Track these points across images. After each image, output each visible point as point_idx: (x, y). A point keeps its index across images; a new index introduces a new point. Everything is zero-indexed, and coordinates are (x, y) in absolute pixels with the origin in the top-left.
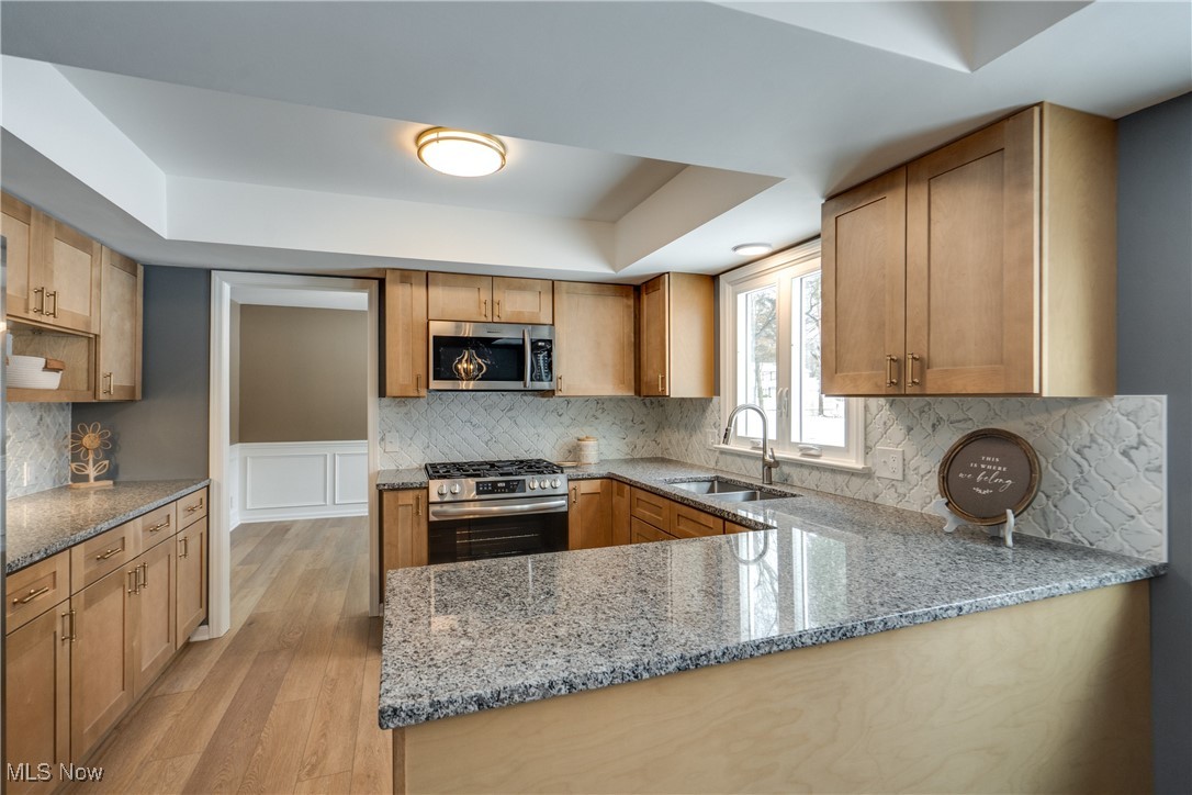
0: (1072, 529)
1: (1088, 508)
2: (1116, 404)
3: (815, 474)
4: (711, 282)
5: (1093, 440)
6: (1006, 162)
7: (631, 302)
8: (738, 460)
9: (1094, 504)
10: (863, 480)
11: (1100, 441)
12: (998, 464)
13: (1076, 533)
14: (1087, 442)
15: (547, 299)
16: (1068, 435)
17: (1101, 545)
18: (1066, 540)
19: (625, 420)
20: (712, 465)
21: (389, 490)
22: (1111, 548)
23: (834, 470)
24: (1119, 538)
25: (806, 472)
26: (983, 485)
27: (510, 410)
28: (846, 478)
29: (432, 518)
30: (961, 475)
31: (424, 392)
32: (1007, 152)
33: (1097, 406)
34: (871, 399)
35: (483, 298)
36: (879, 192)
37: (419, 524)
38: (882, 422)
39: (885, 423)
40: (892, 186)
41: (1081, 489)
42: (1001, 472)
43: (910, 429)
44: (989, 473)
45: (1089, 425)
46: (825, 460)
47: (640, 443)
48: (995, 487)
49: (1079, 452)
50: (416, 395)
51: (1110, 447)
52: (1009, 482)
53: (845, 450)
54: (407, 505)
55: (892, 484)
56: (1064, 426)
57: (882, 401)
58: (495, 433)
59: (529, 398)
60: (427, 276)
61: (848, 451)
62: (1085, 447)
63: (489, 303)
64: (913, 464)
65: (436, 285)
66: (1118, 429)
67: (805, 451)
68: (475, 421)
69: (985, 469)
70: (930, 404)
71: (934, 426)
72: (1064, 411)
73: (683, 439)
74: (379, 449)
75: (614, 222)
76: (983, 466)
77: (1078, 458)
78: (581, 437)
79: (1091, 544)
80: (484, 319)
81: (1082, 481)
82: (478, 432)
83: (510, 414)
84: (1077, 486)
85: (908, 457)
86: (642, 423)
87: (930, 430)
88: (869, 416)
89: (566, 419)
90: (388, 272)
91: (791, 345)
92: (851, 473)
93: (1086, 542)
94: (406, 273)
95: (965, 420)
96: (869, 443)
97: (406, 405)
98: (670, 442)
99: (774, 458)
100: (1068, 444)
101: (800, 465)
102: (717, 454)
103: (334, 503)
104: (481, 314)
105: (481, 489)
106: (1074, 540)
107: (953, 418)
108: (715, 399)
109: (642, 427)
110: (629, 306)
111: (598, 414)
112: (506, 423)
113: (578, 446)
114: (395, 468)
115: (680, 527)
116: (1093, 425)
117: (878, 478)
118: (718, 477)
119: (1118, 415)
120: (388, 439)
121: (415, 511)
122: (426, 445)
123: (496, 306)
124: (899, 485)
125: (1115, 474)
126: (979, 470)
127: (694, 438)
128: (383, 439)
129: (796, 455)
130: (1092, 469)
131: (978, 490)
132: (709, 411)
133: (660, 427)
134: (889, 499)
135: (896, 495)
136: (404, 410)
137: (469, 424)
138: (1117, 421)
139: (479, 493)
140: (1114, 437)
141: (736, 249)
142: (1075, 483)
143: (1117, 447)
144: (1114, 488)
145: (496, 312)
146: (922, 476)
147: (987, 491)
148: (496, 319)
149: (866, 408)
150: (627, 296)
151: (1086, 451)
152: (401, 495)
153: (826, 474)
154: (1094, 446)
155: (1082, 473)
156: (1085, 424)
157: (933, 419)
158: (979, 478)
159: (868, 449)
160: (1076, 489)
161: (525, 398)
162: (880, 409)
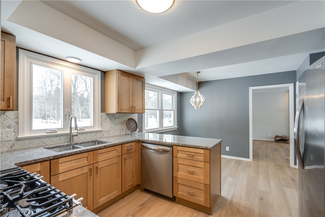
6: (143, 84)
10: (100, 132)
12: (132, 123)
23: (90, 133)
25: (80, 136)
36: (129, 76)
39: (105, 119)
43: (111, 120)
46: (87, 130)
52: (135, 125)
55: (107, 132)
61: (95, 127)
85: (110, 125)
87: (114, 119)
88: (101, 117)
92: (97, 132)
96: (102, 123)
99: (77, 133)
117: (104, 131)
134: (106, 135)
146: (113, 129)
157: (115, 117)
158: (131, 126)
162: (104, 116)
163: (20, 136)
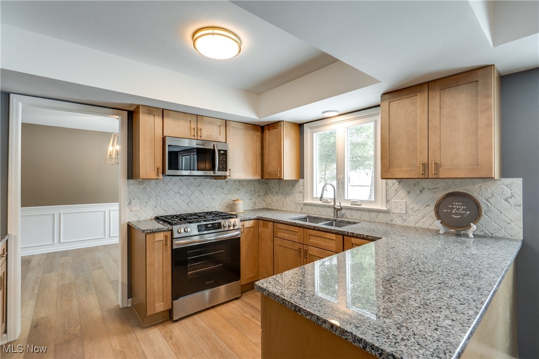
0: (484, 229)
1: (491, 221)
2: (502, 182)
3: (359, 213)
4: (300, 127)
5: (493, 195)
6: (479, 87)
7: (259, 134)
8: (315, 208)
9: (493, 219)
10: (385, 214)
11: (496, 195)
12: (462, 206)
13: (486, 231)
14: (490, 196)
15: (223, 129)
16: (482, 194)
17: (497, 235)
18: (482, 234)
19: (251, 190)
20: (299, 210)
21: (150, 233)
22: (500, 235)
23: (369, 211)
24: (504, 232)
25: (354, 212)
26: (456, 214)
27: (199, 186)
28: (376, 214)
29: (175, 247)
30: (445, 210)
31: (161, 176)
32: (480, 82)
33: (494, 183)
34: (389, 180)
35: (193, 127)
36: (414, 93)
37: (167, 251)
38: (395, 189)
39: (396, 190)
40: (421, 91)
41: (488, 214)
42: (464, 209)
43: (409, 193)
44: (458, 209)
45: (491, 189)
46: (363, 206)
47: (257, 201)
48: (462, 215)
49: (487, 200)
50: (156, 177)
51: (500, 198)
52: (468, 212)
53: (375, 202)
54: (160, 241)
55: (400, 215)
56: (480, 190)
57: (395, 181)
58: (192, 198)
59: (208, 180)
60: (163, 111)
61: (376, 202)
62: (489, 198)
63: (196, 129)
64: (410, 207)
65: (168, 117)
66: (503, 191)
67: (354, 203)
68: (181, 192)
69: (456, 208)
70: (419, 182)
71: (421, 191)
72: (480, 184)
73: (281, 199)
74: (127, 210)
75: (259, 94)
76: (455, 207)
77: (486, 202)
78: (234, 199)
79: (492, 234)
80: (193, 137)
81: (488, 211)
82: (183, 198)
83: (199, 188)
84: (486, 213)
85: (408, 204)
86: (259, 192)
87: (419, 193)
88: (388, 187)
89: (225, 191)
90: (140, 107)
91: (344, 157)
92: (379, 211)
93: (490, 234)
94: (151, 109)
95: (436, 188)
96: (388, 199)
97: (143, 184)
98: (272, 200)
99: (340, 206)
100: (482, 197)
101: (351, 209)
102: (302, 205)
103: (60, 243)
104: (191, 135)
105: (200, 228)
106: (485, 233)
107: (430, 187)
108: (301, 180)
109: (258, 194)
110: (259, 136)
111: (240, 188)
112: (197, 193)
113: (234, 204)
114: (137, 220)
115: (311, 240)
116: (492, 189)
117: (393, 213)
118: (308, 216)
119: (503, 186)
120: (133, 203)
121: (164, 244)
122: (155, 206)
123: (199, 132)
124: (403, 215)
125: (502, 208)
126: (453, 208)
127: (287, 199)
128: (130, 203)
129: (349, 205)
130: (492, 206)
131: (454, 216)
132: (297, 186)
133: (266, 193)
134: (398, 221)
135: (402, 220)
136: (142, 186)
137: (178, 194)
138: (503, 188)
139: (199, 231)
140: (502, 194)
141: (324, 113)
142: (485, 211)
143: (502, 198)
144: (501, 213)
145: (199, 134)
146: (415, 212)
147: (459, 216)
148: (199, 138)
149: (387, 184)
150: (258, 131)
151: (490, 200)
152: (157, 235)
153: (365, 212)
154: (493, 197)
155: (488, 207)
156: (489, 189)
157: (420, 188)
158: (454, 211)
159: (387, 201)
160: (485, 214)
161: (206, 180)
162: (394, 184)
163: (305, 202)
